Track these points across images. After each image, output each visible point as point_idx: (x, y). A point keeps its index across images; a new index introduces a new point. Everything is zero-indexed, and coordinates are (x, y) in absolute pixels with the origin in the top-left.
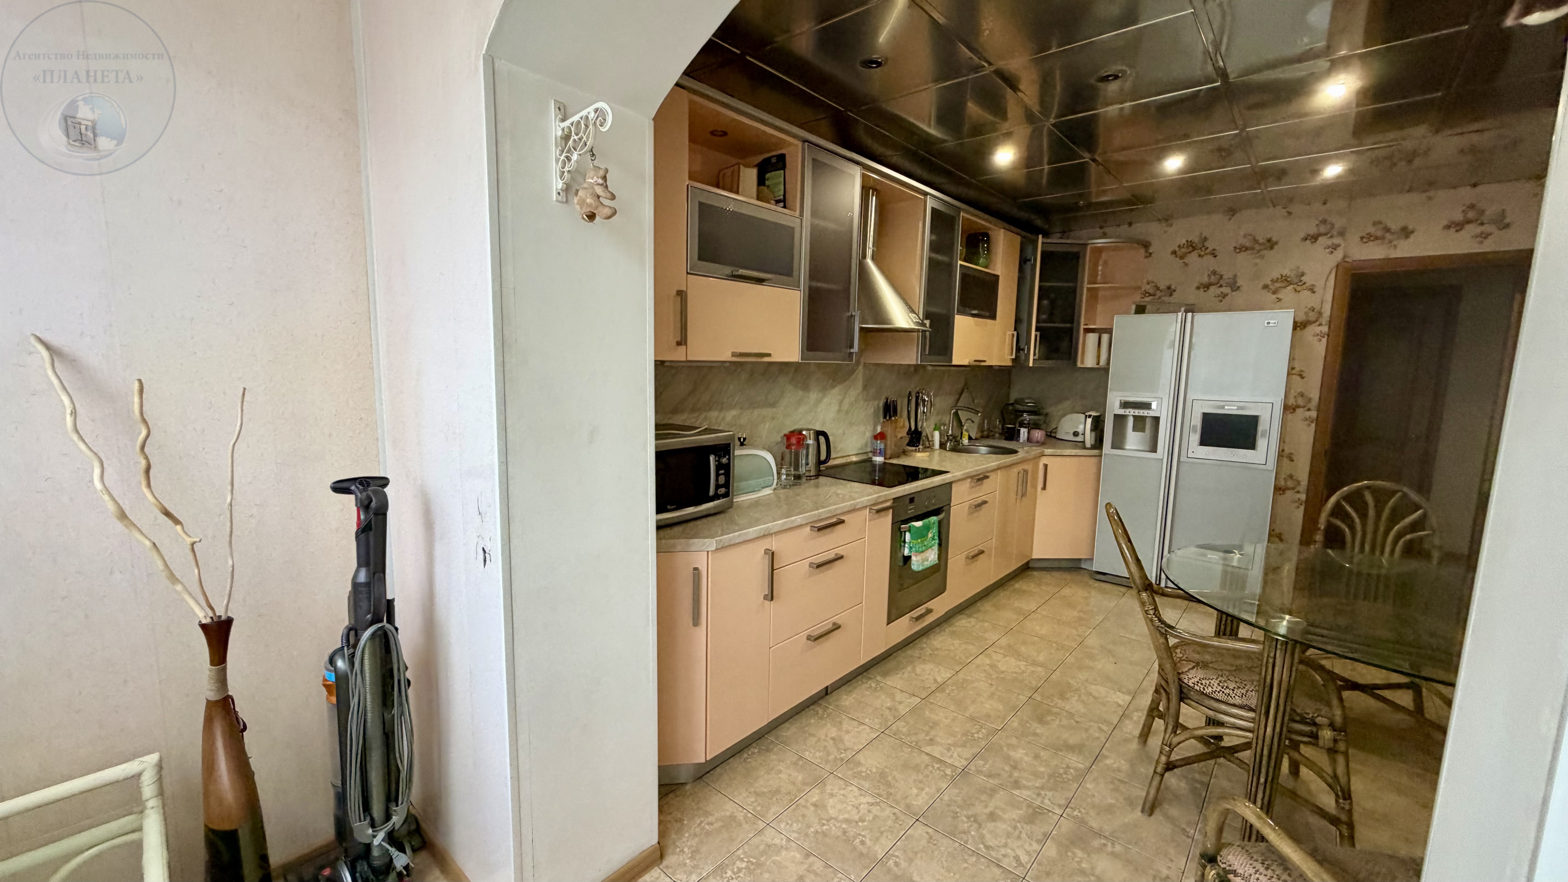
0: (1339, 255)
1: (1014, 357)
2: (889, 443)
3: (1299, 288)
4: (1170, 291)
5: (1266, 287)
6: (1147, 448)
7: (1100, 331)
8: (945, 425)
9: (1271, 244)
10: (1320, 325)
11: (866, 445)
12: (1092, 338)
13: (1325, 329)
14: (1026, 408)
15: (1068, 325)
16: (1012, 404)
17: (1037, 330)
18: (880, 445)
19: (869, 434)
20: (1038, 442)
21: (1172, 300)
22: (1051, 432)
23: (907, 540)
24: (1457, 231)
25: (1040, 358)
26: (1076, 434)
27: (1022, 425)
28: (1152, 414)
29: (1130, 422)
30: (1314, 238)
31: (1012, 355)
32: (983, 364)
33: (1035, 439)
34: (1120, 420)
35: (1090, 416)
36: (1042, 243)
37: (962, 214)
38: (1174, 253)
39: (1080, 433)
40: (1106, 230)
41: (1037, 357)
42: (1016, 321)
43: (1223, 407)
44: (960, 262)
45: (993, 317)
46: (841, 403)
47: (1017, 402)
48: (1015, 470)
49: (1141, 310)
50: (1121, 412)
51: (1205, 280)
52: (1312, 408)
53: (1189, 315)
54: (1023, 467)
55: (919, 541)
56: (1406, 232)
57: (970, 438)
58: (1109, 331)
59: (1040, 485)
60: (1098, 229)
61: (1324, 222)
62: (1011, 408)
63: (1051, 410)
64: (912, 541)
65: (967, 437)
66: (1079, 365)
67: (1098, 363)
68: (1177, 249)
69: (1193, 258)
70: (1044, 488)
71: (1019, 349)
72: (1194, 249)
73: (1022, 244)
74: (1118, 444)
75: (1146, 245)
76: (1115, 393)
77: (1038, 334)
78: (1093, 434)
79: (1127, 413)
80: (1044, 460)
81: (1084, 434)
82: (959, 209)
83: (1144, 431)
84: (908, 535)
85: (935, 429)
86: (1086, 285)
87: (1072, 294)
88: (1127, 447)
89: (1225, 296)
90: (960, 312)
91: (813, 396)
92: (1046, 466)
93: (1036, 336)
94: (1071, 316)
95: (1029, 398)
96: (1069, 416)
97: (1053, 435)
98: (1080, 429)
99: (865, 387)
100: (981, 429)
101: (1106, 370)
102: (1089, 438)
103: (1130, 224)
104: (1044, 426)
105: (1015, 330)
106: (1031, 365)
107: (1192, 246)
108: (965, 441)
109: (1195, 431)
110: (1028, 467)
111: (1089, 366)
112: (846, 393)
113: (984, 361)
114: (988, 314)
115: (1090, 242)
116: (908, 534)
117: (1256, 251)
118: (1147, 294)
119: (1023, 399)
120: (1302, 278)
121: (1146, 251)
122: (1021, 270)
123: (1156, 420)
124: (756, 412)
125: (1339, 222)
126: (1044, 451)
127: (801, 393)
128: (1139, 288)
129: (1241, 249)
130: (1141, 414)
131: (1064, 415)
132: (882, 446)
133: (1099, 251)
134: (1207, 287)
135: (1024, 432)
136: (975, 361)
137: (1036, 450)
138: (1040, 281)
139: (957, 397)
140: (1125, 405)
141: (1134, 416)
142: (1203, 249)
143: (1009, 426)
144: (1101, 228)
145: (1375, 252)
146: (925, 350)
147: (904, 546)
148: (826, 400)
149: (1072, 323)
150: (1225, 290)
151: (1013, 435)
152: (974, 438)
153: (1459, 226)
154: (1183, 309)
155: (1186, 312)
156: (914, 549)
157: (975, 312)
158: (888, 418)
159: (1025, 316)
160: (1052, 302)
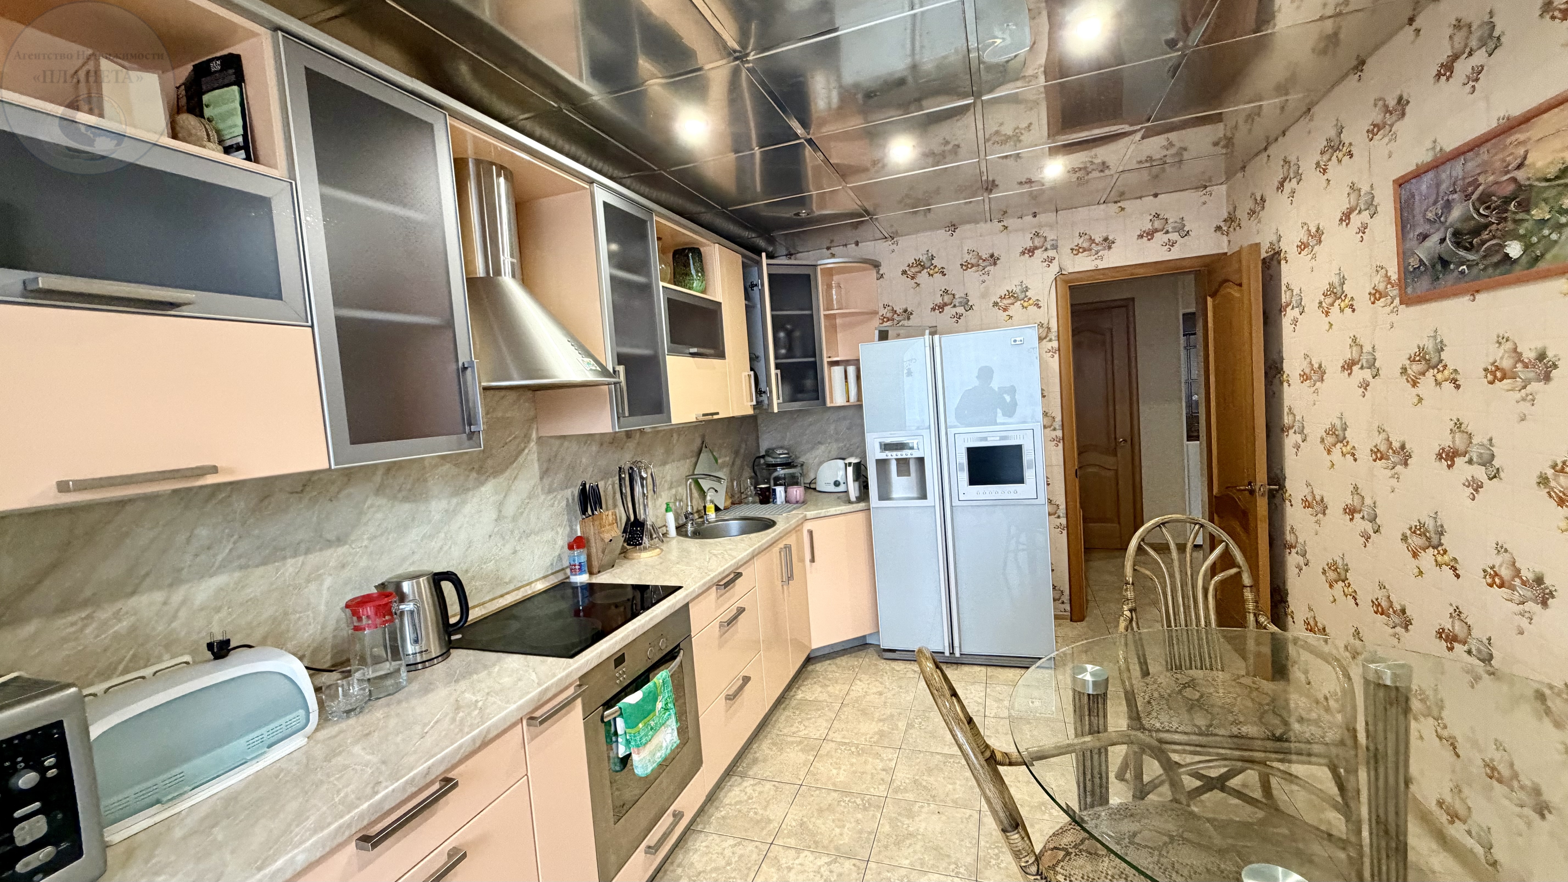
0: (1054, 268)
1: (754, 403)
2: (594, 550)
3: (1025, 304)
4: (907, 314)
5: (996, 304)
6: (915, 495)
7: (846, 363)
8: (681, 500)
9: (994, 260)
10: (1050, 340)
11: (560, 558)
12: (838, 371)
13: (1055, 344)
14: (779, 461)
15: (812, 359)
16: (763, 457)
17: (777, 366)
18: (580, 556)
19: (562, 540)
20: (797, 502)
21: (910, 323)
22: (810, 483)
23: (620, 732)
24: (1149, 240)
25: (784, 402)
26: (837, 484)
27: (777, 481)
28: (916, 454)
29: (893, 466)
30: (1031, 251)
31: (752, 400)
32: (715, 417)
33: (793, 499)
34: (882, 464)
35: (850, 464)
36: (768, 265)
37: (655, 218)
38: (904, 272)
39: (842, 482)
40: (833, 250)
41: (781, 401)
42: (751, 359)
43: (985, 439)
44: (661, 284)
45: (721, 355)
46: (500, 506)
47: (769, 452)
48: (776, 549)
49: (884, 336)
50: (883, 456)
51: (939, 300)
52: (1057, 427)
53: (936, 337)
54: (785, 543)
55: (640, 725)
56: (1108, 243)
57: (717, 509)
58: (856, 363)
59: (808, 557)
60: (825, 250)
61: (1037, 234)
62: (762, 461)
63: (808, 458)
64: (628, 731)
65: (713, 509)
66: (829, 404)
67: (848, 401)
68: (907, 269)
69: (923, 278)
70: (813, 560)
71: (759, 392)
72: (924, 267)
73: (744, 266)
74: (884, 495)
75: (876, 265)
76: (875, 435)
77: (779, 372)
78: (857, 484)
79: (889, 457)
80: (808, 526)
81: (846, 483)
82: (650, 211)
83: (909, 475)
84: (620, 722)
85: (667, 511)
86: (822, 313)
87: (808, 324)
88: (894, 495)
89: (959, 316)
90: (672, 352)
91: (437, 506)
92: (811, 533)
93: (777, 374)
94: (811, 348)
95: (781, 448)
96: (825, 464)
97: (812, 486)
98: (840, 477)
99: (545, 473)
100: (730, 494)
101: (859, 407)
102: (853, 490)
103: (857, 244)
104: (801, 480)
105: (752, 369)
106: (776, 410)
107: (920, 265)
108: (712, 515)
109: (962, 470)
110: (791, 540)
111: (838, 405)
112: (509, 488)
113: (717, 414)
114: (711, 351)
115: (819, 262)
116: (619, 720)
117: (981, 268)
118: (884, 319)
119: (773, 449)
120: (1027, 294)
121: (878, 272)
122: (747, 297)
123: (921, 461)
124: (291, 566)
125: (1051, 236)
126: (805, 516)
127: (407, 506)
128: (876, 313)
129: (965, 266)
130: (904, 456)
131: (821, 463)
132: (583, 558)
133: (829, 273)
134: (941, 307)
135: (780, 490)
136: (704, 415)
137: (798, 514)
138: (772, 309)
139: (694, 460)
140: (887, 447)
141: (898, 460)
142: (932, 267)
143: (763, 486)
144: (828, 248)
145: (1084, 264)
146: (623, 410)
147: (617, 741)
148: (468, 509)
149: (814, 356)
150: (960, 310)
151: (766, 497)
152: (722, 508)
153: (1150, 234)
154: (927, 332)
155: (933, 334)
156: (633, 743)
157: (694, 350)
158: (590, 512)
159: (761, 353)
160: (789, 334)
